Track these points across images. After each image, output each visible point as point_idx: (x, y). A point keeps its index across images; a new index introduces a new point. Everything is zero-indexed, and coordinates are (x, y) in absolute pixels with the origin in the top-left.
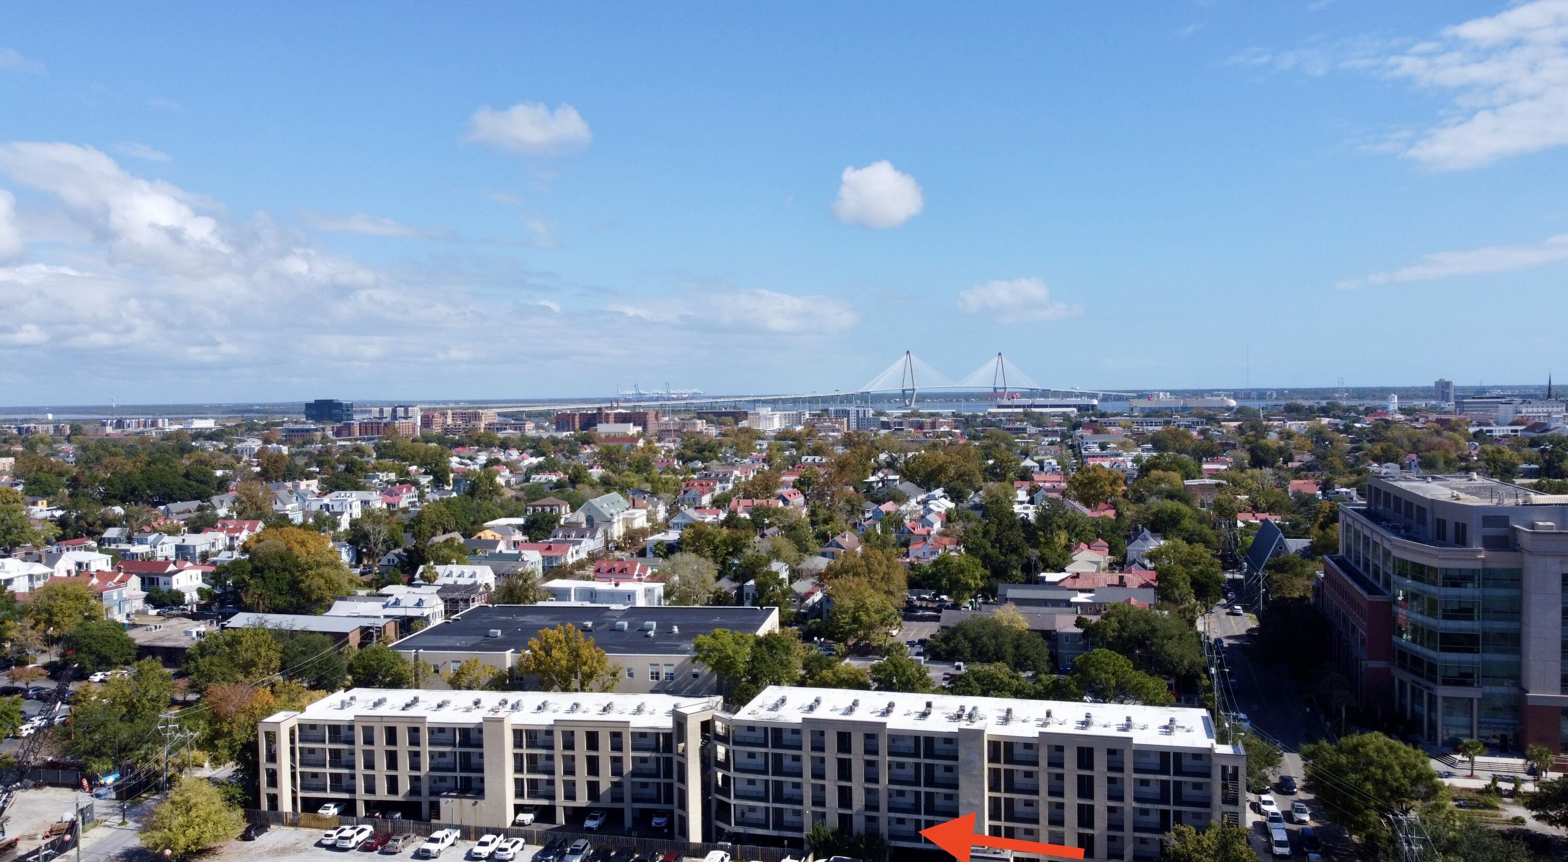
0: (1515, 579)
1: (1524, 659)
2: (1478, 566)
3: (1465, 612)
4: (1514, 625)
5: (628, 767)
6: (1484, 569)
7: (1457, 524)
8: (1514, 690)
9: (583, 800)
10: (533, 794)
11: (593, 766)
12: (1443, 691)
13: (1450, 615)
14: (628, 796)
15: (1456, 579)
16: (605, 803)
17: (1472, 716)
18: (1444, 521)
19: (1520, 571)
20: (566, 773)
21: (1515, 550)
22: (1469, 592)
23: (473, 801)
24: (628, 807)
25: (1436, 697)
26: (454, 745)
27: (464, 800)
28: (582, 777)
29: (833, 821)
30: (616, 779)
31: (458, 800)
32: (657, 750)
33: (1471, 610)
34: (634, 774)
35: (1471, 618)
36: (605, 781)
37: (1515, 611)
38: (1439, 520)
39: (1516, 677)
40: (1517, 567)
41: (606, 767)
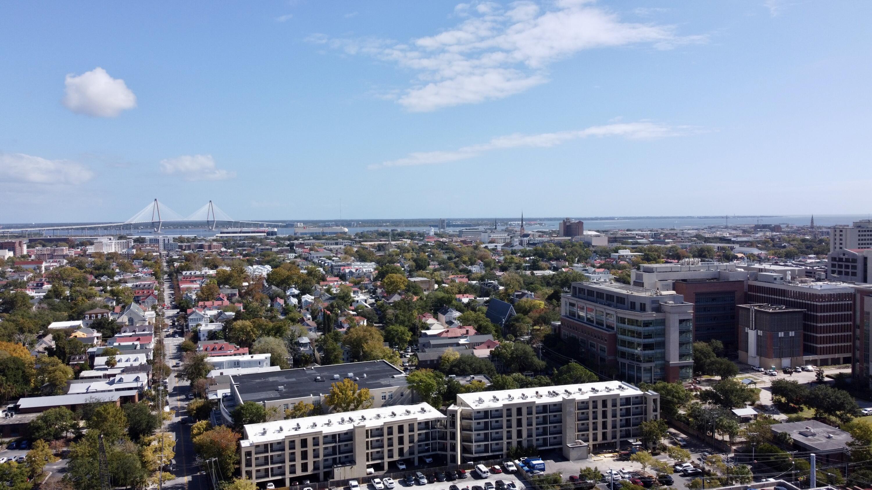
0: (663, 322)
1: (666, 351)
2: (653, 319)
3: (649, 336)
4: (663, 339)
5: (416, 439)
6: (656, 320)
7: (641, 304)
8: (663, 362)
9: (396, 457)
10: (373, 460)
11: (401, 441)
12: (644, 365)
13: (646, 337)
14: (416, 452)
15: (647, 324)
16: (406, 456)
17: (651, 373)
18: (634, 303)
19: (665, 319)
20: (389, 446)
21: (661, 312)
22: (651, 328)
23: (350, 467)
24: (416, 457)
25: (641, 367)
26: (336, 442)
27: (346, 467)
28: (396, 447)
29: (514, 444)
30: (411, 445)
31: (343, 468)
32: (428, 428)
33: (651, 335)
34: (419, 441)
35: (651, 338)
36: (406, 447)
37: (663, 333)
38: (631, 302)
39: (663, 357)
40: (664, 318)
41: (406, 440)
